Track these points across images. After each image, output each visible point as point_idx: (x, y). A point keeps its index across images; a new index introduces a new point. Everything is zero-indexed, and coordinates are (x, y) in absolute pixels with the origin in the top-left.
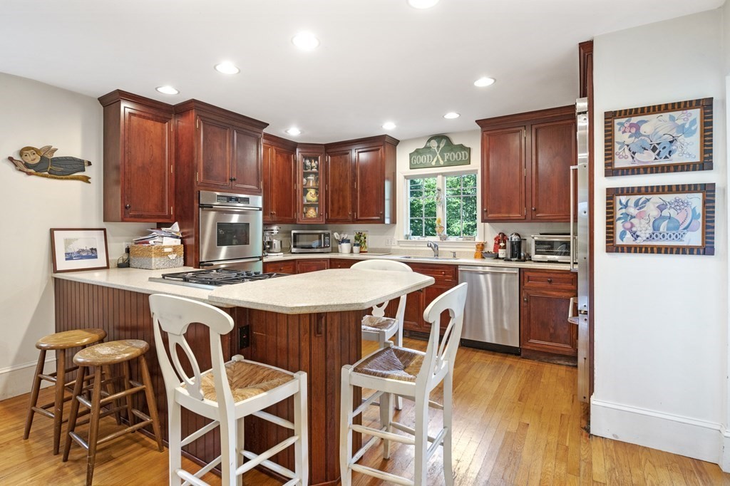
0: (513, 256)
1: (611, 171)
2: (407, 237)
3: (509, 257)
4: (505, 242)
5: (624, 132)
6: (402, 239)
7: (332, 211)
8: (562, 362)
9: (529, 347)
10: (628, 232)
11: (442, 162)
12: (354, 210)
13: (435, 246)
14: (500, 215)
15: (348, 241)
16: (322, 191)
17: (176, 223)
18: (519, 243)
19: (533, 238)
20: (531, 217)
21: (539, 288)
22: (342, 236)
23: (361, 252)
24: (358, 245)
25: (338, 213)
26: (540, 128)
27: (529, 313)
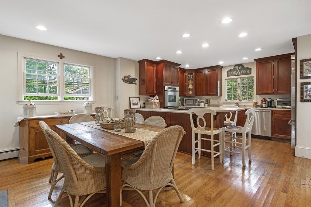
0: (268, 106)
1: (302, 77)
2: (226, 100)
3: (267, 107)
4: (265, 101)
5: (307, 66)
6: (224, 101)
7: (198, 92)
8: (287, 142)
9: (274, 137)
10: (308, 96)
11: (240, 74)
12: (206, 91)
13: (237, 103)
14: (263, 92)
15: (204, 102)
16: (194, 85)
17: (157, 96)
18: (271, 102)
19: (276, 100)
20: (276, 93)
21: (279, 117)
22: (201, 100)
23: (208, 106)
24: (207, 103)
25: (200, 92)
26: (279, 61)
27: (275, 125)
